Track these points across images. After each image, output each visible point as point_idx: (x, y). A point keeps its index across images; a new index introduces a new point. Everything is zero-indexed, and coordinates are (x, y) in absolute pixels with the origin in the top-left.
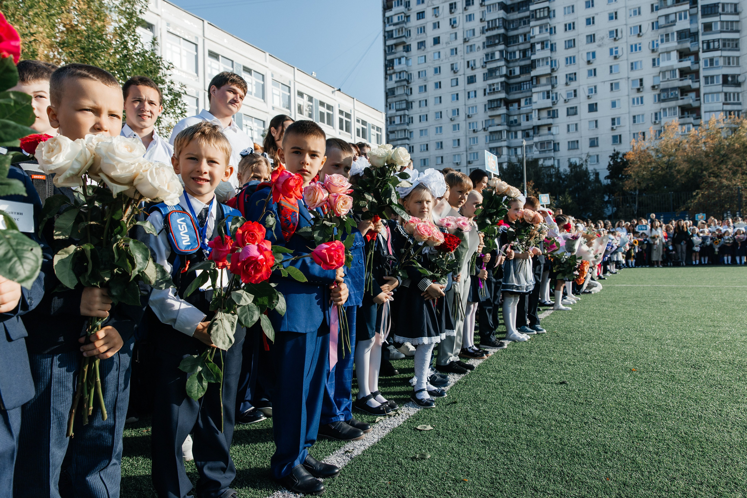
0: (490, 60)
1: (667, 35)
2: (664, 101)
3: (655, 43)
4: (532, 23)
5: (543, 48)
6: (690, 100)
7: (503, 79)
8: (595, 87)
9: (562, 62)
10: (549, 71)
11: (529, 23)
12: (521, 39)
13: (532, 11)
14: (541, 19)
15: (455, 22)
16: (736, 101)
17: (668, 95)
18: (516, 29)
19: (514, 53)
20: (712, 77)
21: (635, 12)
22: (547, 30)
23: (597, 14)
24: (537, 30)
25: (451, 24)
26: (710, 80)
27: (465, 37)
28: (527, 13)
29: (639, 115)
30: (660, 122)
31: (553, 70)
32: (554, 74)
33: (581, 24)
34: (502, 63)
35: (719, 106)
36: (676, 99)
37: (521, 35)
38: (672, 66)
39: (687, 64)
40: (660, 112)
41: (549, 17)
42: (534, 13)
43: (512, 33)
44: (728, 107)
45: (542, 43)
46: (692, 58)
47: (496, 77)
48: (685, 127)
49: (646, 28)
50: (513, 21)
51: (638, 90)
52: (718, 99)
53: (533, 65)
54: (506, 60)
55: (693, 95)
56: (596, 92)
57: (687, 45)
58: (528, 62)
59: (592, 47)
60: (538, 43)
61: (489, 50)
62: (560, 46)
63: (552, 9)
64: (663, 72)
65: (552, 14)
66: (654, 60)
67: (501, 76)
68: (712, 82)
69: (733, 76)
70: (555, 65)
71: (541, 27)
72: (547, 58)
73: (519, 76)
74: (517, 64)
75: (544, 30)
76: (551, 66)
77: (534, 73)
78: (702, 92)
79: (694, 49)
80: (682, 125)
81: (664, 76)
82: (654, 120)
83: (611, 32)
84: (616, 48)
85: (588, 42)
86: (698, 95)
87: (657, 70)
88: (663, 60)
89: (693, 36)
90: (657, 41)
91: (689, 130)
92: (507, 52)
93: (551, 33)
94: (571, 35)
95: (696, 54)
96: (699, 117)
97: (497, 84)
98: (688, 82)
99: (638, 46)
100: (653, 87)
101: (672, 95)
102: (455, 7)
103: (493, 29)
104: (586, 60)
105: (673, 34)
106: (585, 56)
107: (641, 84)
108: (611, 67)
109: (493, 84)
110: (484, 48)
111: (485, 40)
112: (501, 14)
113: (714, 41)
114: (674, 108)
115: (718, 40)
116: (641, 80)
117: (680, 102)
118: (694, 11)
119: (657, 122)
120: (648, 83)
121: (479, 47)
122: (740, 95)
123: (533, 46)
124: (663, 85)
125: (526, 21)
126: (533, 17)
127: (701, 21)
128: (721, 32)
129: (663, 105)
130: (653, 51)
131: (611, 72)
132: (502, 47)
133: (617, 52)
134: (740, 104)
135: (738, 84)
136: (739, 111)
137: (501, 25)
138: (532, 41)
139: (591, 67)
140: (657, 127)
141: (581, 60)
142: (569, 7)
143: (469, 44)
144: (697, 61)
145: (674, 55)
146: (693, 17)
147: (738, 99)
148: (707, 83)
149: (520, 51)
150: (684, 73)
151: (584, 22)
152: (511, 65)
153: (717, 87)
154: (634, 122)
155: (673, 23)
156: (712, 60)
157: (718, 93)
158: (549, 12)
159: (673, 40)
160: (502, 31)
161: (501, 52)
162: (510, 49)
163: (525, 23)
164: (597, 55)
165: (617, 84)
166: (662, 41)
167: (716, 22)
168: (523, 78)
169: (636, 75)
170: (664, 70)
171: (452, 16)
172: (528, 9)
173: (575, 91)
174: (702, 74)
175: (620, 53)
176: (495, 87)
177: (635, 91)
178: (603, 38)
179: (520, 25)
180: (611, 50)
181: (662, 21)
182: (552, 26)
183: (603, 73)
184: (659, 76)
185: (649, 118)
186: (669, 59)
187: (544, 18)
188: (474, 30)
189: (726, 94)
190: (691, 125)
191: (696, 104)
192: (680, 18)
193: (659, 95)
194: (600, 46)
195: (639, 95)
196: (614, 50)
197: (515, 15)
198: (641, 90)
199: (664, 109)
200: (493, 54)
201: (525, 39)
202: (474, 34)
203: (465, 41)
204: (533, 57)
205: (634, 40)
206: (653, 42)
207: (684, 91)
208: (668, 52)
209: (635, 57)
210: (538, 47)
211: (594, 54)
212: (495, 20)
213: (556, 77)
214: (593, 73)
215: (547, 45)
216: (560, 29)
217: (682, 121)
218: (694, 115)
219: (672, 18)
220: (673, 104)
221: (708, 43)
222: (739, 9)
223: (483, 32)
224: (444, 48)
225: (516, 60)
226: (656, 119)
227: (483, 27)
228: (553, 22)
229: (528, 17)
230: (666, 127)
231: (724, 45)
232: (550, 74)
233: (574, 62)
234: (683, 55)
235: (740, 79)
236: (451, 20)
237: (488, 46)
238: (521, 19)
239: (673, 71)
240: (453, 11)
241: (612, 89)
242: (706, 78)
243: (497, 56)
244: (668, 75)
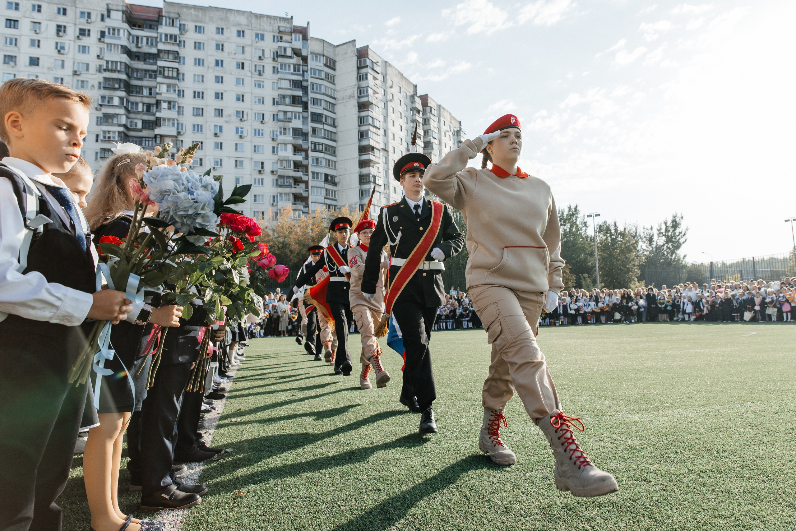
0: (106, 103)
1: (285, 129)
2: (281, 186)
3: (275, 133)
4: (159, 79)
5: (169, 108)
6: (300, 189)
7: (122, 129)
8: (221, 160)
9: (189, 128)
10: (175, 134)
11: (156, 77)
12: (146, 92)
13: (160, 67)
14: (168, 77)
15: (63, 48)
16: (333, 198)
17: (284, 182)
18: (141, 79)
19: (137, 104)
20: (317, 173)
21: (259, 100)
22: (175, 90)
23: (226, 91)
24: (164, 88)
25: (57, 48)
26: (315, 175)
27: (76, 69)
28: (154, 68)
29: (259, 195)
30: (277, 205)
31: (179, 133)
32: (180, 138)
33: (210, 96)
34: (122, 111)
35: (321, 199)
36: (290, 186)
37: (146, 87)
38: (288, 157)
39: (299, 158)
40: (277, 196)
41: (177, 78)
42: (162, 70)
43: (134, 82)
44: (328, 202)
45: (169, 103)
46: (303, 153)
47: (113, 125)
48: (297, 213)
49: (268, 118)
50: (137, 70)
51: (260, 171)
52: (321, 193)
53: (157, 122)
54: (126, 109)
55: (303, 186)
56: (221, 165)
57: (300, 142)
58: (152, 118)
59: (220, 121)
60: (165, 101)
61: (107, 93)
62: (188, 111)
63: (181, 71)
64: (281, 161)
65: (181, 77)
66: (273, 148)
67: (119, 125)
68: (317, 178)
69: (332, 177)
70: (182, 129)
71: (169, 86)
72: (173, 120)
73: (140, 130)
74: (139, 116)
75: (172, 90)
76: (178, 129)
77: (158, 131)
78: (310, 184)
79: (305, 147)
80: (294, 210)
81: (281, 165)
82: (272, 202)
83: (238, 112)
84: (242, 128)
85: (215, 116)
86: (307, 187)
87: (275, 158)
88: (281, 150)
89: (305, 135)
90: (277, 132)
91: (299, 216)
92: (128, 101)
93: (179, 95)
94: (198, 103)
95: (306, 151)
96: (307, 206)
97: (114, 132)
98: (299, 174)
99: (261, 132)
100: (272, 172)
101: (287, 182)
102: (65, 31)
103: (112, 71)
104: (213, 132)
105: (289, 129)
106: (212, 128)
107: (262, 167)
108: (236, 145)
109: (109, 132)
110: (100, 88)
111: (102, 80)
112: (124, 58)
113: (319, 144)
114: (289, 194)
115: (322, 144)
116: (262, 163)
117: (294, 190)
118: (305, 114)
119: (275, 204)
120: (268, 168)
121: (93, 86)
122: (336, 193)
123: (158, 103)
124: (280, 172)
125: (153, 74)
126: (160, 73)
127: (311, 125)
128: (324, 138)
129: (280, 190)
130: (273, 139)
131: (236, 149)
132: (123, 94)
133: (242, 132)
134: (336, 200)
135: (335, 184)
136: (335, 206)
137: (123, 70)
138: (158, 97)
139: (218, 140)
140: (275, 209)
141: (209, 131)
142: (198, 75)
143: (81, 78)
144: (307, 157)
145: (290, 148)
146: (305, 118)
147: (335, 197)
148: (313, 178)
149: (144, 104)
150: (297, 166)
151: (213, 95)
152: (132, 116)
153: (320, 183)
154: (255, 200)
155: (289, 120)
156: (317, 159)
157: (322, 188)
158: (178, 73)
159: (289, 134)
160: (124, 77)
161: (121, 99)
162: (132, 99)
163: (151, 77)
164: (224, 129)
165: (242, 162)
166: (281, 133)
167: (321, 129)
168: (145, 133)
169: (259, 157)
170: (281, 159)
171: (59, 40)
172: (155, 64)
173: (201, 160)
174: (311, 169)
175: (245, 134)
176: (111, 135)
177: (257, 172)
178: (230, 116)
179: (145, 77)
180: (237, 129)
181: (281, 116)
182: (181, 89)
183: (228, 147)
184: (277, 163)
185: (268, 200)
186: (286, 150)
187: (172, 78)
188: (88, 65)
189: (326, 190)
190: (301, 212)
191: (305, 194)
192: (295, 118)
193: (277, 180)
194: (227, 122)
195: (260, 177)
196: (240, 130)
197: (139, 65)
198: (262, 172)
199: (281, 194)
200: (111, 99)
201: (150, 94)
202: (87, 69)
203: (75, 73)
204: (158, 115)
205: (258, 126)
206: (273, 132)
207: (297, 181)
208: (285, 144)
209: (258, 141)
210: (164, 105)
211: (221, 128)
212: (117, 62)
213: (182, 141)
214: (220, 146)
215: (174, 106)
216: (189, 94)
217: (295, 207)
218: (304, 204)
219: (289, 115)
220: (287, 190)
221: (315, 144)
222: (336, 124)
223: (100, 70)
224: (44, 73)
225: (139, 113)
226: (274, 201)
227: (100, 66)
228: (182, 85)
229: (155, 71)
230: (282, 210)
231: (326, 149)
232: (176, 137)
233: (201, 130)
234: (297, 149)
235: (337, 180)
236: (57, 43)
237: (105, 88)
238: (147, 71)
239: (289, 161)
240: (61, 34)
241: (236, 166)
242: (313, 173)
243: (116, 101)
244: (285, 164)
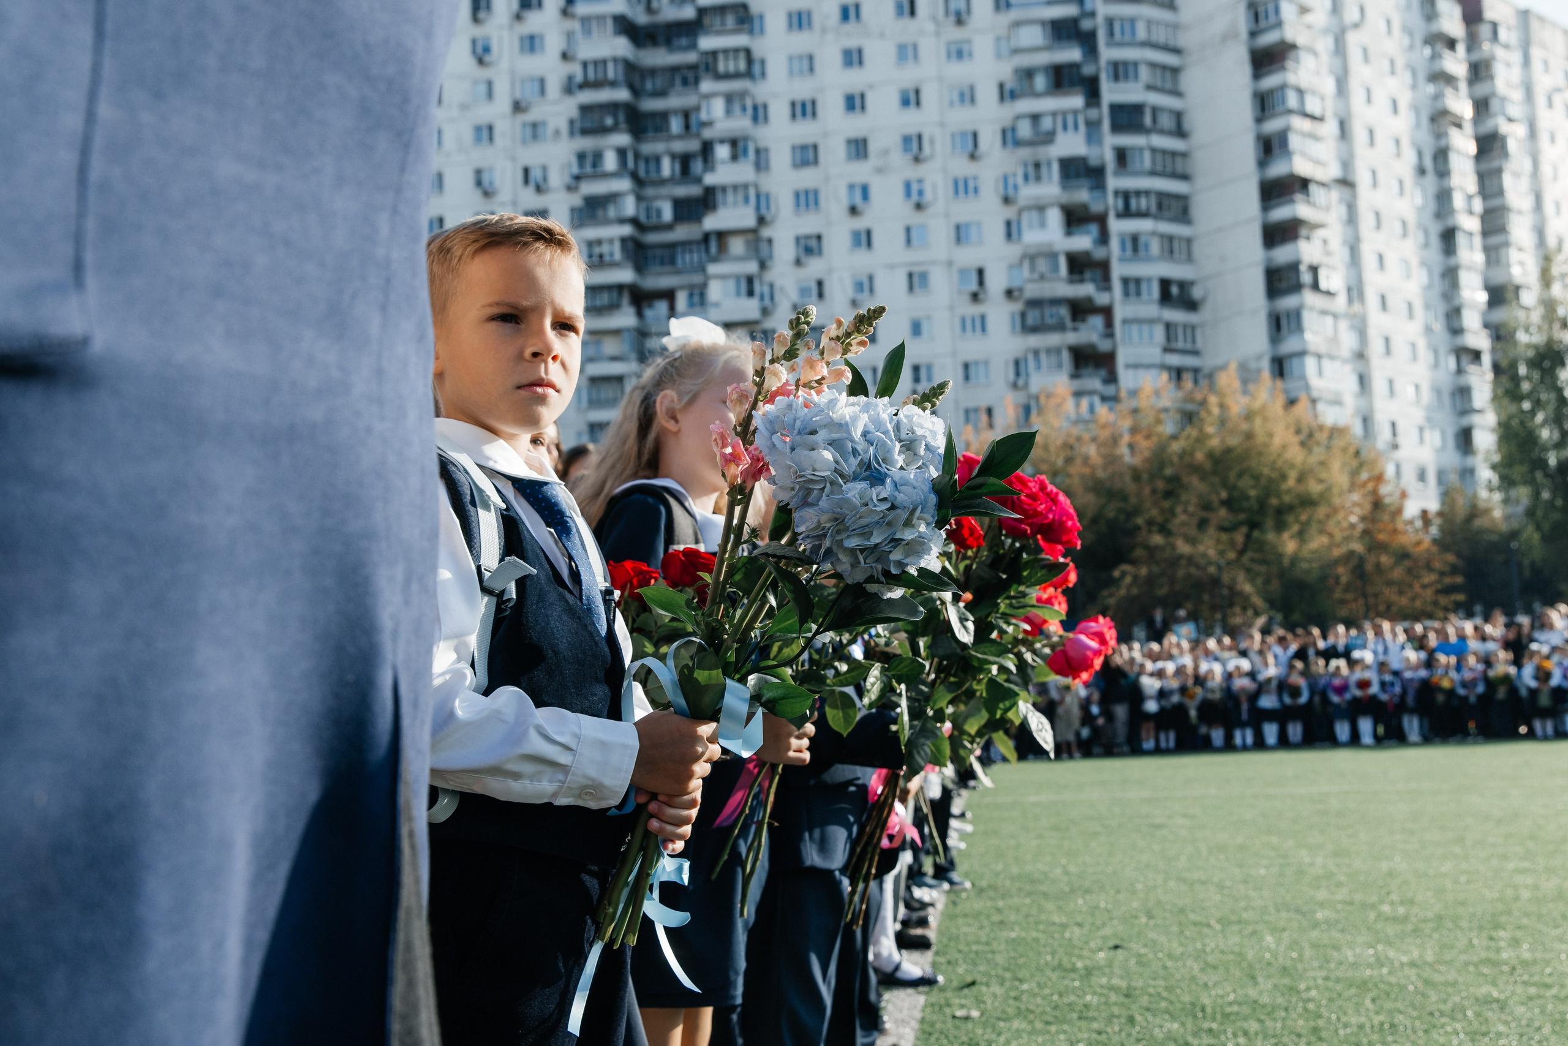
0: (589, 170)
1: (1037, 166)
2: (1034, 330)
3: (1011, 182)
4: (707, 85)
5: (734, 157)
6: (1090, 332)
7: (627, 230)
8: (871, 278)
9: (783, 203)
10: (750, 221)
11: (697, 83)
12: (676, 125)
13: (706, 53)
14: (727, 76)
15: (487, 49)
16: (1189, 346)
17: (1043, 317)
18: (662, 93)
19: (658, 159)
20: (1138, 281)
21: (962, 96)
22: (744, 109)
23: (871, 87)
24: (718, 107)
25: (474, 52)
26: (1132, 286)
27: (518, 96)
28: (691, 57)
29: (977, 363)
30: (1026, 385)
31: (762, 220)
32: (766, 232)
33: (832, 107)
34: (624, 185)
35: (1153, 352)
36: (1060, 327)
37: (675, 112)
38: (1050, 245)
39: (1083, 242)
40: (1026, 360)
41: (749, 74)
42: (710, 60)
43: (650, 105)
44: (1175, 360)
45: (734, 143)
46: (1094, 228)
47: (607, 222)
48: (1085, 402)
49: (989, 140)
50: (653, 72)
51: (975, 297)
52: (1151, 337)
53: (708, 200)
54: (635, 176)
55: (1097, 321)
56: (871, 290)
57: (1082, 195)
58: (693, 191)
59: (861, 171)
60: (722, 141)
61: (587, 143)
62: (781, 159)
63: (757, 54)
64: (1031, 257)
65: (757, 69)
66: (1008, 224)
67: (622, 221)
68: (1138, 293)
69: (1184, 285)
70: (768, 207)
71: (729, 98)
72: (746, 187)
73: (669, 227)
74: (665, 191)
75: (737, 108)
76: (758, 208)
77: (711, 222)
78: (1119, 314)
79: (1096, 208)
80: (1078, 394)
81: (1033, 268)
82: (1011, 376)
83: (907, 140)
84: (920, 181)
85: (850, 158)
86: (1109, 323)
87: (1014, 251)
88: (1031, 227)
89: (1094, 174)
90: (1015, 176)
91: (1092, 409)
92: (637, 156)
93: (755, 119)
94: (805, 132)
95: (1101, 220)
96: (1112, 378)
97: (611, 241)
98: (1086, 289)
99: (971, 184)
100: (1009, 293)
101: (1052, 316)
102: (488, 8)
103: (597, 85)
104: (845, 203)
105: (1049, 164)
106: (843, 193)
107: (981, 282)
108: (908, 230)
109: (599, 242)
110: (572, 134)
111: (574, 113)
112: (622, 46)
113: (1138, 193)
114: (1058, 351)
115: (1147, 193)
116: (981, 272)
117: (1072, 338)
118: (1093, 113)
119: (1021, 382)
120: (996, 283)
121: (557, 132)
122: (1198, 333)
123: (707, 149)
124: (1033, 291)
125: (689, 76)
126: (707, 69)
127: (1111, 141)
128: (1153, 173)
129: (1035, 341)
130: (1007, 200)
131: (909, 241)
132: (623, 139)
133: (921, 193)
134: (1195, 353)
135: (1192, 306)
136: (1196, 371)
137: (620, 77)
138: (707, 134)
139: (860, 224)
140: (1021, 397)
141: (835, 202)
142: (800, 57)
143: (529, 117)
144: (1104, 238)
145: (1055, 217)
146: (1092, 126)
147: (1194, 341)
148: (1126, 294)
149: (673, 156)
150: (1079, 265)
151: (840, 103)
152: (649, 192)
153: (1149, 307)
154: (967, 377)
155: (1049, 138)
156: (1135, 239)
157: (1151, 321)
158: (750, 60)
159: (1051, 178)
160: (622, 95)
161: (622, 153)
162: (647, 148)
163: (685, 82)
164: (874, 192)
165: (924, 277)
166: (1026, 178)
167: (1142, 148)
168: (682, 233)
169: (969, 257)
170: (1032, 251)
171: (478, 32)
172: (693, 46)
173: (820, 284)
174: (1118, 270)
175: (928, 196)
176: (605, 249)
177: (967, 298)
178: (886, 152)
179: (672, 86)
180: (908, 186)
181: (1025, 130)
182: (760, 100)
183: (889, 240)
184: (1021, 264)
185: (1001, 373)
186: (1043, 224)
187: (737, 76)
188: (542, 81)
189: (1168, 326)
190: (1096, 400)
191: (1104, 346)
192: (1065, 128)
193: (1023, 315)
194: (880, 171)
195: (975, 310)
196: (915, 187)
197: (658, 57)
198: (981, 296)
199: (1036, 353)
200: (598, 156)
201: (687, 127)
202: (542, 93)
203: (517, 107)
204: (710, 179)
205: (963, 167)
206: (1005, 179)
207: (1080, 310)
208: (1041, 209)
209: (964, 210)
210: (722, 152)
211: (865, 191)
212: (604, 62)
213: (770, 241)
214: (865, 239)
215: (745, 152)
216: (779, 111)
217: (1078, 384)
218: (1103, 372)
219: (1047, 124)
220: (1054, 339)
221: (1126, 195)
222: (1186, 126)
223: (569, 89)
224: (453, 120)
225: (663, 182)
226: (1018, 374)
227: (570, 77)
228: (760, 91)
229: (693, 67)
230: (1042, 400)
231: (1160, 206)
232: (754, 231)
233: (816, 203)
234: (1074, 218)
235: (1197, 293)
236: (474, 40)
237: (584, 132)
238: (674, 69)
239: (1052, 256)
240: (481, 16)
241: (911, 288)
242: (1125, 281)
243: (610, 162)
244: (1042, 265)
